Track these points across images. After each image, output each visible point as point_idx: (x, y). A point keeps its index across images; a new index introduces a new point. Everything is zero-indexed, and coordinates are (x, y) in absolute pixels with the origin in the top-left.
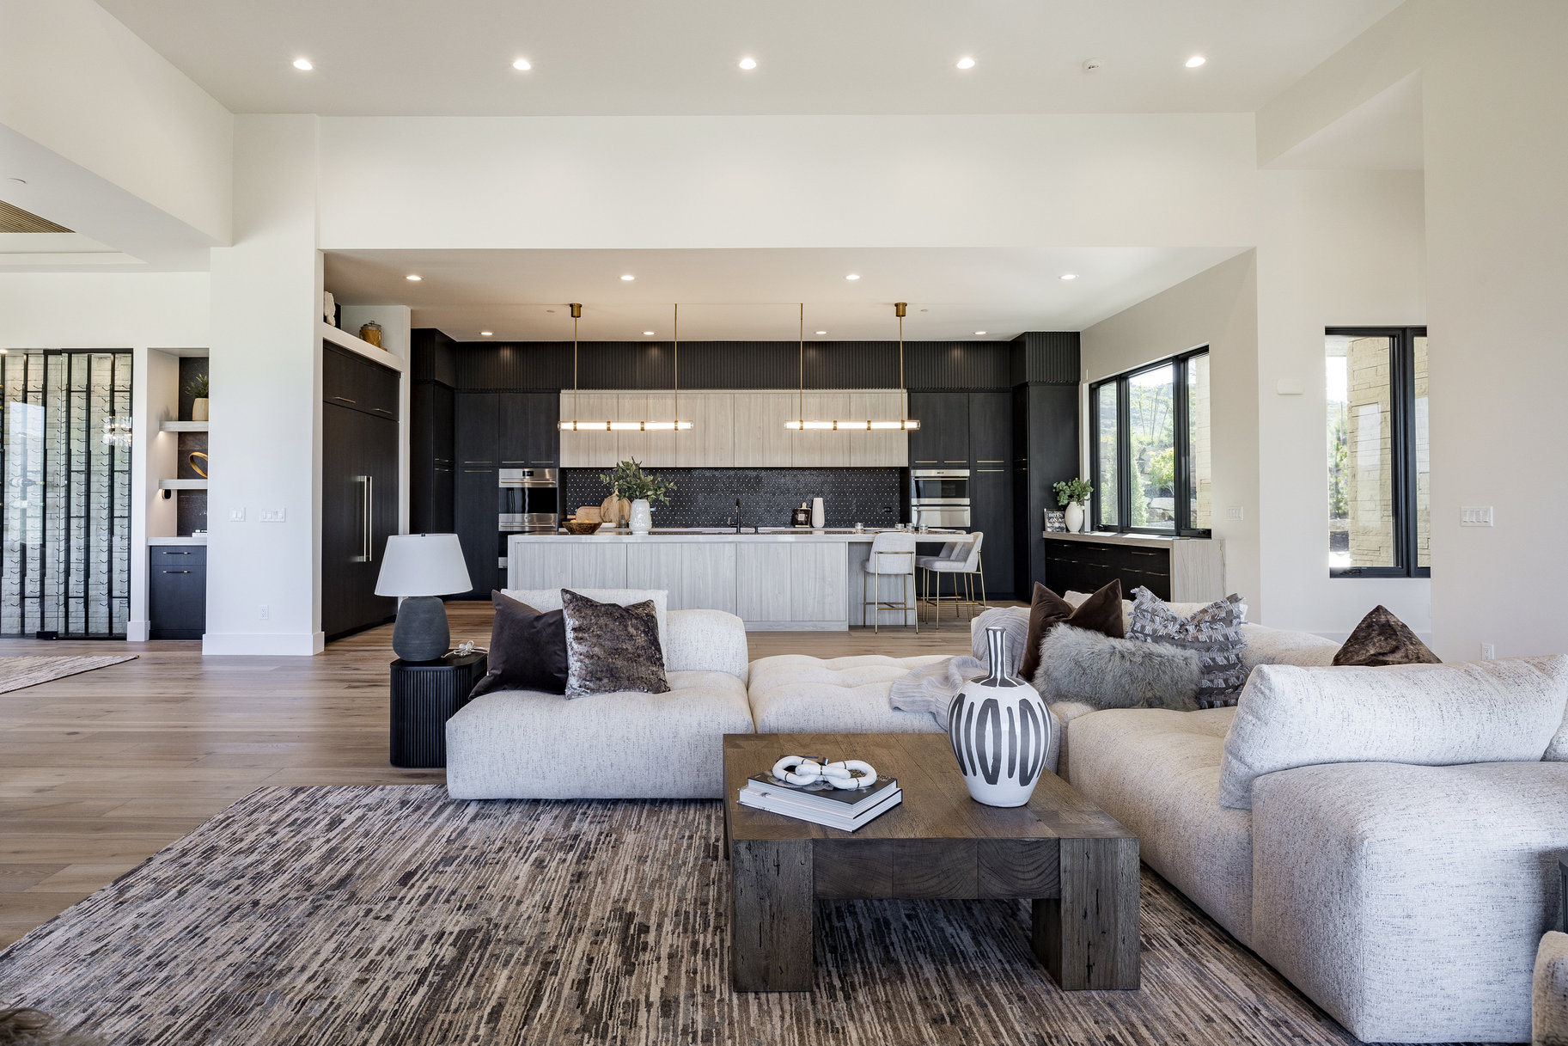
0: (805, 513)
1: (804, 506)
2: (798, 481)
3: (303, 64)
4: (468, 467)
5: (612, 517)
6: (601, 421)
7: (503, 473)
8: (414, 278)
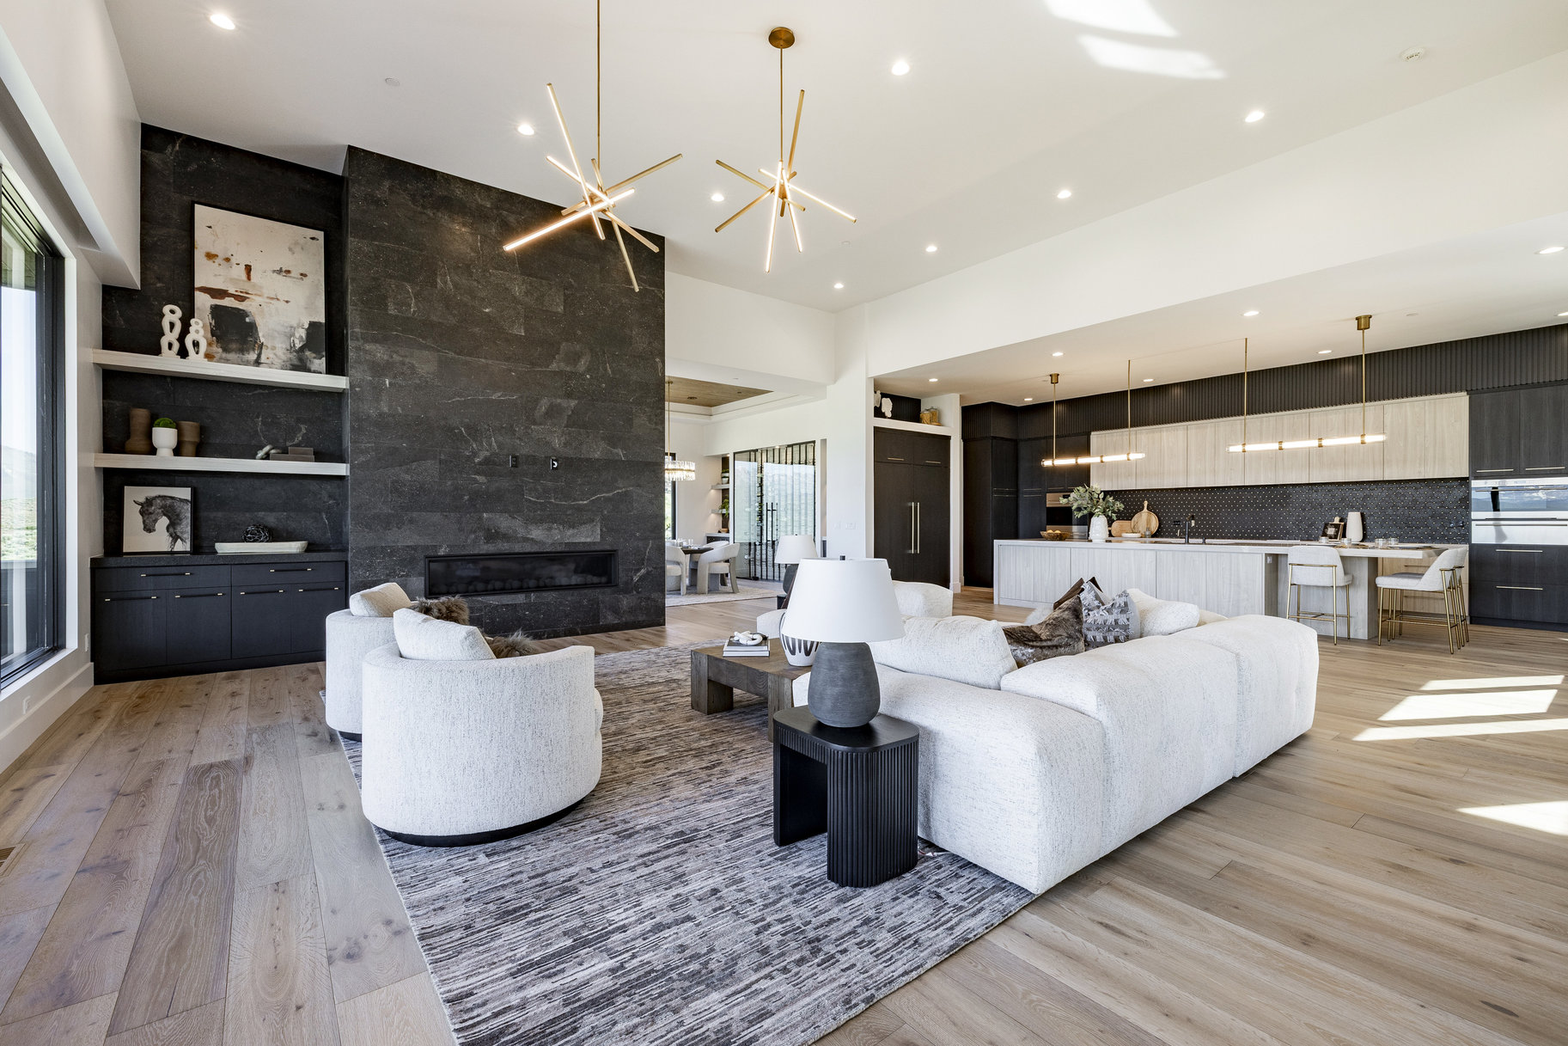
0: (1335, 527)
1: (1337, 520)
2: (1333, 496)
3: (839, 286)
4: (1026, 493)
5: (1140, 529)
6: (1122, 453)
7: (1049, 496)
8: (933, 380)
